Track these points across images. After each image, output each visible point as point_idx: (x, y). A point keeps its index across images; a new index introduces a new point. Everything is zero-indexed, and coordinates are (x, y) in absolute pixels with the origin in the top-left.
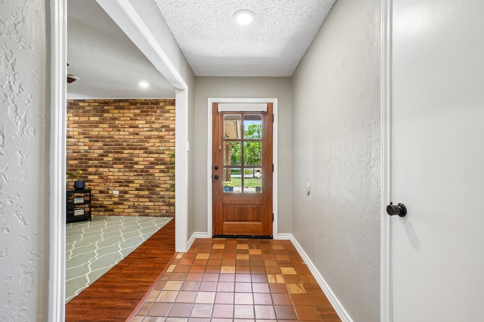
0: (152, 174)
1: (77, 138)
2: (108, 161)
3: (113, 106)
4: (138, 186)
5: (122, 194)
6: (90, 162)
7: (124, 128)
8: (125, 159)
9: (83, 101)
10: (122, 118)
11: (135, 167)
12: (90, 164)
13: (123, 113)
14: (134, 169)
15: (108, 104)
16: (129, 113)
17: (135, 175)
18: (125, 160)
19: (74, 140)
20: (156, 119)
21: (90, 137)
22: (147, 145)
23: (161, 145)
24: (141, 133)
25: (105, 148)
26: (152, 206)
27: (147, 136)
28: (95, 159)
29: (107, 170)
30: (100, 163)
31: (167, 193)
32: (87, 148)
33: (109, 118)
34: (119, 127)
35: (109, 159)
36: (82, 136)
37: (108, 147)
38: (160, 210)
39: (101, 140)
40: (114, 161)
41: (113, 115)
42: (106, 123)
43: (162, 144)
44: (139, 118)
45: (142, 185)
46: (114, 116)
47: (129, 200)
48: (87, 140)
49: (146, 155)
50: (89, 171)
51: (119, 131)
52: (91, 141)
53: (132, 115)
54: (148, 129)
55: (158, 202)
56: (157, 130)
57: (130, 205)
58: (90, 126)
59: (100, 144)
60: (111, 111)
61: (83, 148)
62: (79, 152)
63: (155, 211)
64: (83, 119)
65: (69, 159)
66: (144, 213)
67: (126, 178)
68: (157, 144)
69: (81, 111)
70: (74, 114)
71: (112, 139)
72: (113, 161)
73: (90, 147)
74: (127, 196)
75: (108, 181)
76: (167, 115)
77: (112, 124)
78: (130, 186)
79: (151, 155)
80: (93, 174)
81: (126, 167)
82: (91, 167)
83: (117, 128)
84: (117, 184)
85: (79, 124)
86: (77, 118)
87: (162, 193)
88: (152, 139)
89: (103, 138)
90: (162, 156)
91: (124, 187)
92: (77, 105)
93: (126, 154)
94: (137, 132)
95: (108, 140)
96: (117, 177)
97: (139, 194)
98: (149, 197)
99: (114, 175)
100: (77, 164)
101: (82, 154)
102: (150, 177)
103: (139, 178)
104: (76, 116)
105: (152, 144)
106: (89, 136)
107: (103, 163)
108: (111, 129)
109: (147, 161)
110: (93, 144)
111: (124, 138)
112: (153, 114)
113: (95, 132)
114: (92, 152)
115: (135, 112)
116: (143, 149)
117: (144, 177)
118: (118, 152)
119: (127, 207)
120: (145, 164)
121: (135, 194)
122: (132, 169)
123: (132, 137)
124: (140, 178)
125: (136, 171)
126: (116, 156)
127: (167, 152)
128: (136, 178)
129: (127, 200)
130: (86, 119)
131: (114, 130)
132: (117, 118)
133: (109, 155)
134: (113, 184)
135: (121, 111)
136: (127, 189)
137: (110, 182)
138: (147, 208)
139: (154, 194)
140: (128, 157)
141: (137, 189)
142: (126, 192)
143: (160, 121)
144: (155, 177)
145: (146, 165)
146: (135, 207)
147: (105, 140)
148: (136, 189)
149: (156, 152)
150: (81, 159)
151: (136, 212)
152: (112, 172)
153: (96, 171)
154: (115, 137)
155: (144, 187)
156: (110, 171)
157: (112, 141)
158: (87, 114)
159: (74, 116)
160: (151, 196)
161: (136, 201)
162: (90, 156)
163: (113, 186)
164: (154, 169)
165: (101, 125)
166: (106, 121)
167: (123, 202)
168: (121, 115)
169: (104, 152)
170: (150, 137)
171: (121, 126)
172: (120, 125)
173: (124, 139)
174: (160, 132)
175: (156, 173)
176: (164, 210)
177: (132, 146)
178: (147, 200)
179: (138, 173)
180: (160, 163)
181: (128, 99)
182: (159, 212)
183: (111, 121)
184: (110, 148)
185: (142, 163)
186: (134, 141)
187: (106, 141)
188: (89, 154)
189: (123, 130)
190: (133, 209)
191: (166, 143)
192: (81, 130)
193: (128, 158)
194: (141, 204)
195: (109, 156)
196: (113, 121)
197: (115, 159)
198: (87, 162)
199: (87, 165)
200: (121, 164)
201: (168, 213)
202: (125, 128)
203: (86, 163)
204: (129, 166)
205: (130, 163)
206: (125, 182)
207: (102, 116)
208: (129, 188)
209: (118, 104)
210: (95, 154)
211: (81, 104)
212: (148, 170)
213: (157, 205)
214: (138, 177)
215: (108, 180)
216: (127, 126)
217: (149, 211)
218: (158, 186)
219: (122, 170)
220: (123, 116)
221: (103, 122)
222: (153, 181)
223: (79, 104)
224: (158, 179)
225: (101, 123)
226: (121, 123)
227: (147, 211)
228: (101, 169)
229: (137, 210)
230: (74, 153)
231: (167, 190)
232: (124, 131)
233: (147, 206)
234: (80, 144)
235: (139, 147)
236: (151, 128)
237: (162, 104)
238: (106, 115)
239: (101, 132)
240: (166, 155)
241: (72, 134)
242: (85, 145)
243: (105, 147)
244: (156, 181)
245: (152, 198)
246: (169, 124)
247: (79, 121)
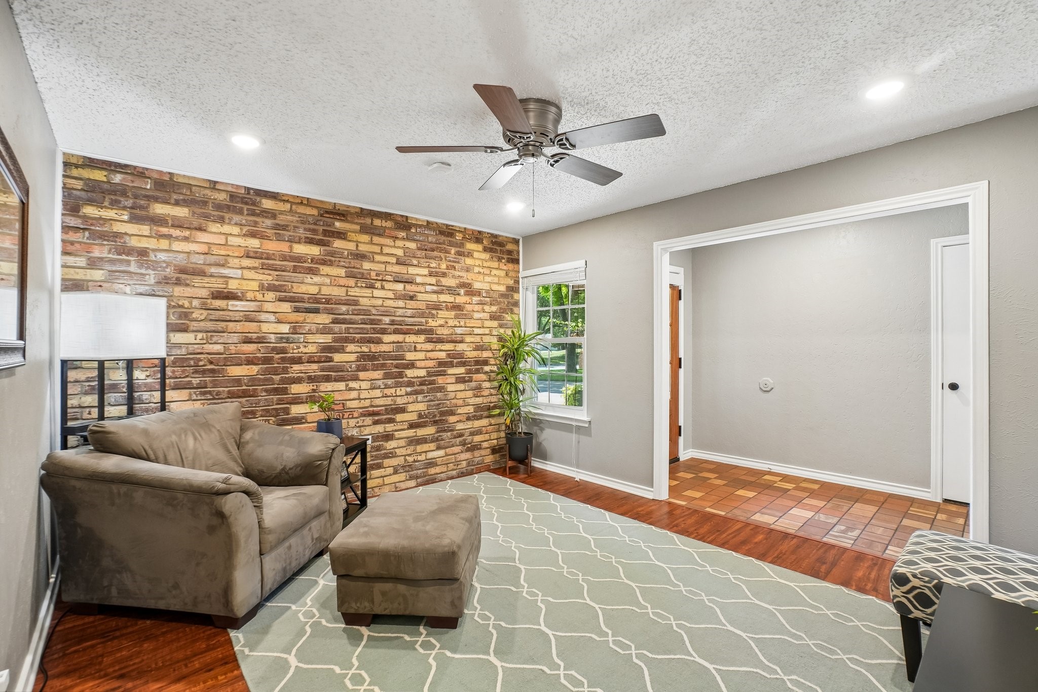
0: (443, 388)
1: (255, 301)
2: (344, 364)
3: (357, 224)
4: (412, 417)
5: (378, 443)
6: (296, 367)
7: (382, 280)
8: (385, 356)
9: (274, 196)
10: (378, 258)
11: (406, 375)
12: (294, 375)
13: (382, 246)
14: (406, 379)
15: (343, 215)
16: (395, 247)
17: (407, 394)
18: (387, 360)
19: (244, 306)
20: (448, 268)
21: (294, 297)
22: (432, 323)
23: (458, 324)
24: (420, 296)
25: (337, 330)
26: (442, 459)
27: (433, 303)
28: (308, 359)
29: (341, 386)
30: (322, 370)
31: (469, 424)
32: (285, 328)
33: (346, 253)
34: (373, 278)
35: (347, 357)
36: (271, 296)
37: (344, 326)
38: (457, 463)
39: (326, 309)
40: (361, 361)
41: (357, 246)
42: (338, 266)
43: (460, 323)
44: (415, 262)
45: (423, 414)
46: (360, 248)
47: (396, 453)
48: (286, 307)
49: (429, 346)
50: (294, 394)
51: (372, 287)
52: (297, 310)
53: (400, 252)
54: (435, 288)
55: (453, 446)
56: (451, 291)
57: (398, 465)
58: (295, 270)
59: (324, 319)
60: (351, 236)
61: (272, 329)
62: (260, 340)
63: (448, 467)
64: (272, 246)
65: (229, 363)
66: (425, 476)
67: (388, 401)
68: (451, 323)
69: (269, 222)
70: (245, 229)
71: (353, 307)
72: (357, 361)
73: (294, 328)
74: (391, 445)
75: (346, 416)
76: (469, 261)
77: (354, 268)
78: (398, 420)
79: (439, 346)
80: (304, 400)
81: (387, 376)
82: (298, 381)
83: (368, 281)
84: (368, 420)
85: (261, 261)
86: (254, 243)
87: (460, 426)
88: (441, 310)
89: (332, 304)
90: (460, 347)
91: (383, 426)
92: (254, 204)
93: (389, 345)
94: (411, 294)
95: (344, 308)
96: (367, 403)
97: (416, 436)
98: (437, 440)
99: (362, 397)
100: (257, 375)
101: (272, 345)
102: (438, 394)
103: (417, 398)
104: (253, 235)
105: (441, 322)
106: (291, 297)
107: (331, 369)
108: (352, 282)
109: (431, 360)
110: (305, 319)
111: (382, 306)
112: (442, 255)
113: (308, 286)
114: (302, 340)
115: (406, 246)
116: (424, 331)
117: (427, 396)
118: (370, 341)
119: (391, 470)
120: (427, 366)
121: (407, 438)
122: (401, 380)
123: (401, 303)
124: (419, 399)
125: (410, 384)
126: (366, 350)
127: (468, 339)
128: (411, 400)
129: (391, 455)
130: (284, 247)
131: (359, 285)
132: (368, 254)
133: (347, 346)
134: (359, 420)
135: (376, 239)
136: (390, 427)
137: (351, 416)
138: (431, 464)
139: (445, 431)
140: (390, 352)
141: (412, 426)
142: (388, 437)
143: (457, 273)
144: (446, 393)
145: (429, 368)
146: (407, 469)
147: (337, 309)
148: (410, 425)
149: (450, 339)
150: (267, 360)
151: (411, 478)
152: (354, 389)
153: (314, 391)
154: (363, 301)
155: (426, 417)
156: (351, 389)
157: (356, 312)
158: (284, 235)
159: (244, 235)
160: (440, 436)
161: (409, 452)
162: (295, 351)
163: (360, 427)
164: (445, 375)
165: (325, 269)
166: (337, 259)
167: (381, 461)
168: (377, 249)
169: (335, 340)
170: (437, 307)
171: (376, 276)
172: (373, 274)
173: (382, 309)
174: (456, 296)
175: (448, 385)
176: (463, 462)
177: (401, 325)
178: (432, 446)
179: (413, 389)
180: (457, 363)
181: (393, 214)
182: (455, 467)
183: (352, 261)
184: (351, 331)
185: (422, 364)
186: (406, 314)
187: (341, 312)
188: (291, 345)
189: (380, 287)
190: (404, 474)
191: (468, 321)
192: (268, 278)
193: (392, 353)
194: (420, 458)
195: (348, 350)
196: (356, 261)
197: (363, 357)
198: (287, 367)
199: (287, 376)
200: (375, 368)
201: (471, 466)
202: (385, 281)
203: (285, 370)
204: (395, 373)
205: (397, 367)
206: (387, 412)
207: (329, 246)
208: (394, 425)
209: (368, 221)
210: (310, 345)
211: (267, 204)
212: (434, 380)
213: (451, 453)
214: (415, 396)
215: (346, 412)
216: (390, 277)
217: (437, 470)
218: (452, 413)
219: (380, 383)
220: (381, 253)
221: (330, 261)
222: (443, 404)
223: (260, 202)
224: (452, 398)
225: (324, 263)
226: (375, 269)
227: (432, 471)
228: (326, 384)
229: (411, 473)
230: (244, 342)
231: (468, 419)
232: (383, 288)
233: (431, 459)
234: (263, 317)
235: (416, 328)
236: (438, 286)
237: (459, 237)
238: (338, 244)
239: (325, 287)
240: (467, 344)
241: (239, 287)
242: (279, 322)
243: (336, 328)
244: (448, 402)
245: (442, 440)
246: (472, 281)
247: (260, 250)
